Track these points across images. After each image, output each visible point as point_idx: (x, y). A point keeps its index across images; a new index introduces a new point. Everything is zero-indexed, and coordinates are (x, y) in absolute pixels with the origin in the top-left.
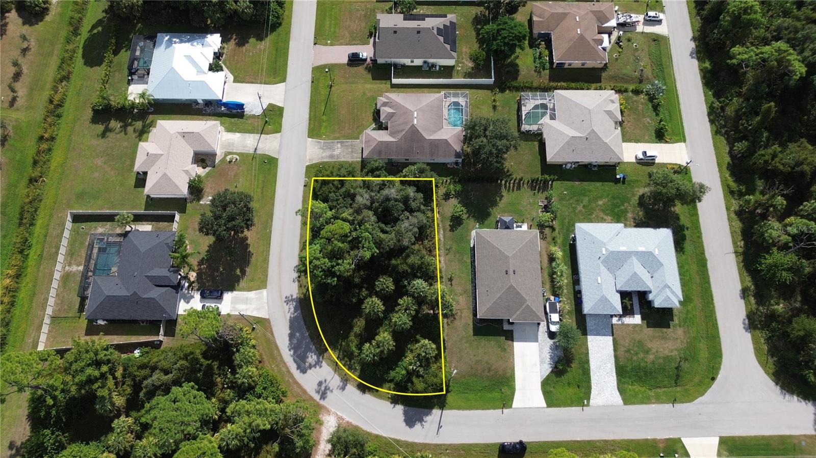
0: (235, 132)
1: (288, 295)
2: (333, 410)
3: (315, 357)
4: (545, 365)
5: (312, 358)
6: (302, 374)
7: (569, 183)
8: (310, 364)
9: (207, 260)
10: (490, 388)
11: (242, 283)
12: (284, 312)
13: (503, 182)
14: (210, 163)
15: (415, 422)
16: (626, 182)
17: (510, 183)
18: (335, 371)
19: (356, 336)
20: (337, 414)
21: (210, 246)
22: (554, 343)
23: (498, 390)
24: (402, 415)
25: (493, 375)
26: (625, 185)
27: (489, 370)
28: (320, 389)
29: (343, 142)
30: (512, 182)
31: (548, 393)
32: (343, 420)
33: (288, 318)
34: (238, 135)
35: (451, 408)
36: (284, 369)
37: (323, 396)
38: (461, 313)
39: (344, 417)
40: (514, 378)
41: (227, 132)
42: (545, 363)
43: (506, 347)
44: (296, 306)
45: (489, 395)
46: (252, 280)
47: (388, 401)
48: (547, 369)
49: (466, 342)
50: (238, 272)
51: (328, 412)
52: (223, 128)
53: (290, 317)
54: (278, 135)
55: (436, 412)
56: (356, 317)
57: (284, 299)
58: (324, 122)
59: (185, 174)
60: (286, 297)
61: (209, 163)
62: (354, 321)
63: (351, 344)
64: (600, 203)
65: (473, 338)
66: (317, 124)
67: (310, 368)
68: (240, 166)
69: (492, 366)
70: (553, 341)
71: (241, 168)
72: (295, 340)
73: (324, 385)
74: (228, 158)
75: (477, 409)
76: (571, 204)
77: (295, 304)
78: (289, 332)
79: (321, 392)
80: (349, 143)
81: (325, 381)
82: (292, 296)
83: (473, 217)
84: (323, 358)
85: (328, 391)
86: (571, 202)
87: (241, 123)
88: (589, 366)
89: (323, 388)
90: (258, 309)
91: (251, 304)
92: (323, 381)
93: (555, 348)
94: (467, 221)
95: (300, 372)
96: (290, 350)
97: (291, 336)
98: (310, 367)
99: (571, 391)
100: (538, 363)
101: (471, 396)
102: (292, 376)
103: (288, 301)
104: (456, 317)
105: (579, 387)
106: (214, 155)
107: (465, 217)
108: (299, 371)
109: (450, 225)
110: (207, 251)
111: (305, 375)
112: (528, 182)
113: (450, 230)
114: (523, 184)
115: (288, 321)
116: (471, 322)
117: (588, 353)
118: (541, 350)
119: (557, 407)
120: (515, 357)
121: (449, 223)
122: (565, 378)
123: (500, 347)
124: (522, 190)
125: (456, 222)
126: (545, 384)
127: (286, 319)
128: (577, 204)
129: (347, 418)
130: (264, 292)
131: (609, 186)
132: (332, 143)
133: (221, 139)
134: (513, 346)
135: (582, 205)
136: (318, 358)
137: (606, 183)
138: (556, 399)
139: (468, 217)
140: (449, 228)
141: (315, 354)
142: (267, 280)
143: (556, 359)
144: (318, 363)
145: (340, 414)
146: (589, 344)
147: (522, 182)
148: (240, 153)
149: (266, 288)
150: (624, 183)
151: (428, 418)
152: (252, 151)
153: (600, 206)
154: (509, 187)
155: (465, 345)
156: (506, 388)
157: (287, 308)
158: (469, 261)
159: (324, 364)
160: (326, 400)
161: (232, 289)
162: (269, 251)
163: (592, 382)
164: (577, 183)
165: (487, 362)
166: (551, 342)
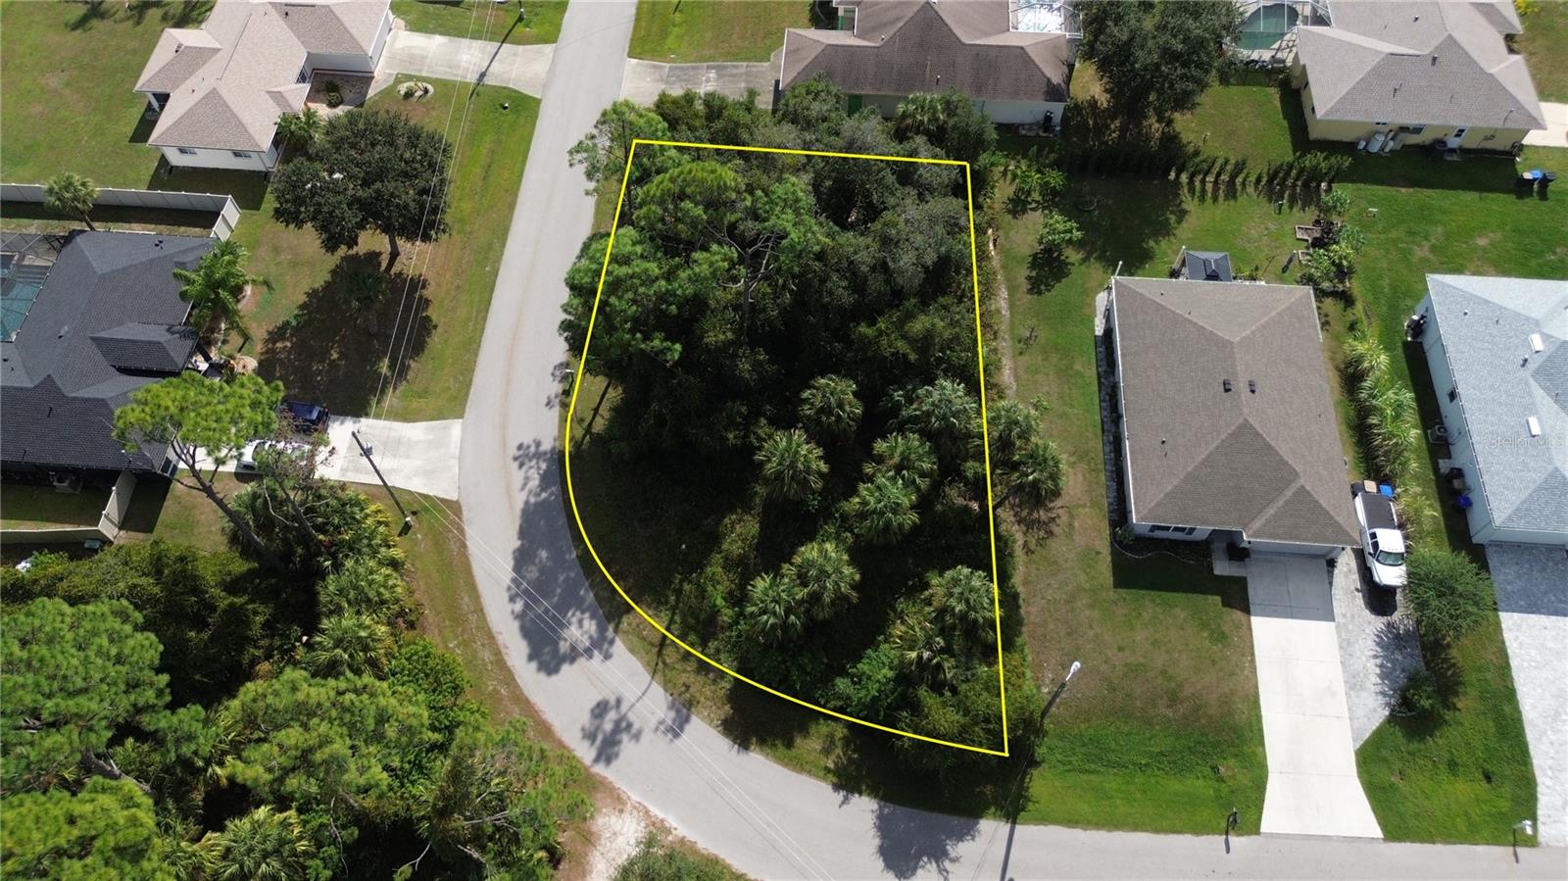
0: (433, 31)
1: (528, 440)
2: (635, 797)
3: (590, 626)
4: (1364, 694)
5: (580, 629)
6: (542, 676)
7: (1380, 190)
8: (573, 648)
9: (296, 330)
10: (1174, 762)
11: (390, 399)
12: (508, 487)
13: (1184, 177)
14: (351, 95)
15: (919, 858)
16: (1550, 195)
17: (1203, 182)
18: (654, 673)
19: (729, 564)
20: (647, 812)
21: (313, 294)
22: (1389, 625)
23: (1207, 770)
24: (873, 832)
25: (1185, 717)
26: (1549, 203)
27: (1173, 699)
28: (598, 728)
29: (725, 67)
30: (1210, 178)
31: (1384, 789)
32: (669, 832)
33: (519, 505)
34: (438, 40)
35: (1044, 819)
36: (486, 655)
37: (608, 750)
38: (1071, 516)
39: (672, 821)
40: (1261, 730)
41: (411, 30)
42: (1363, 688)
43: (1226, 629)
44: (545, 472)
45: (1174, 785)
46: (423, 394)
47: (824, 779)
48: (1373, 710)
49: (1091, 606)
50: (384, 367)
51: (618, 801)
52: (403, 23)
53: (527, 503)
54: (548, 48)
55: (991, 829)
56: (732, 510)
57: (513, 451)
58: (675, 26)
59: (271, 102)
60: (520, 447)
61: (348, 95)
62: (727, 521)
63: (710, 588)
64: (1482, 242)
65: (1112, 594)
66: (654, 29)
67: (573, 660)
68: (433, 108)
69: (1180, 686)
70: (1384, 619)
71: (434, 113)
72: (534, 568)
73: (612, 715)
74: (403, 89)
75: (1136, 827)
76: (1394, 240)
77: (544, 466)
78: (518, 544)
79: (600, 738)
80: (743, 70)
81: (619, 702)
82: (538, 444)
83: (1099, 258)
84: (616, 631)
85: (625, 737)
86: (1394, 234)
87: (451, 15)
88: (1517, 710)
89: (608, 726)
90: (427, 474)
91: (408, 457)
92: (613, 702)
93: (1393, 642)
94: (1083, 268)
95: (539, 669)
96: (512, 599)
97: (522, 558)
98: (573, 656)
99: (1465, 790)
100: (1340, 688)
101: (1113, 782)
102: (508, 676)
103: (524, 455)
104: (1056, 530)
105: (1488, 778)
106: (367, 79)
107: (1073, 255)
108: (534, 665)
109: (1029, 278)
110: (303, 307)
111: (554, 678)
112: (1258, 180)
113: (1030, 291)
114: (1243, 184)
115: (518, 513)
116: (1103, 546)
117: (1508, 666)
118: (1345, 646)
119: (1423, 841)
120: (1258, 664)
121: (1027, 272)
122: (1439, 743)
123: (1204, 626)
124: (1242, 199)
125: (1047, 267)
126: (1371, 758)
127: (511, 506)
128: (1414, 242)
129: (680, 828)
130: (455, 427)
131: (1500, 203)
132: (693, 68)
133: (392, 45)
134: (1250, 629)
135: (1427, 245)
136: (602, 630)
137: (1491, 195)
138: (1417, 815)
139: (1084, 260)
140: (1025, 285)
141: (592, 617)
142: (467, 394)
143: (1403, 681)
144: (600, 644)
145: (657, 812)
146: (1507, 635)
147: (1239, 180)
148: (437, 80)
149: (461, 416)
150: (1543, 195)
151: (963, 849)
152: (472, 78)
153: (1484, 249)
154: (1203, 191)
155: (1087, 613)
156: (1232, 762)
157: (518, 476)
158: (1091, 373)
159: (619, 647)
160: (615, 764)
161: (356, 408)
162: (485, 319)
163: (1535, 762)
164: (1403, 190)
165: (1164, 672)
166: (1379, 623)
